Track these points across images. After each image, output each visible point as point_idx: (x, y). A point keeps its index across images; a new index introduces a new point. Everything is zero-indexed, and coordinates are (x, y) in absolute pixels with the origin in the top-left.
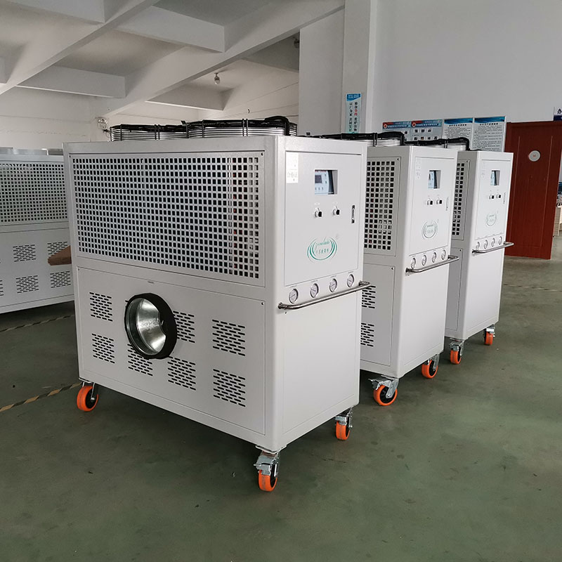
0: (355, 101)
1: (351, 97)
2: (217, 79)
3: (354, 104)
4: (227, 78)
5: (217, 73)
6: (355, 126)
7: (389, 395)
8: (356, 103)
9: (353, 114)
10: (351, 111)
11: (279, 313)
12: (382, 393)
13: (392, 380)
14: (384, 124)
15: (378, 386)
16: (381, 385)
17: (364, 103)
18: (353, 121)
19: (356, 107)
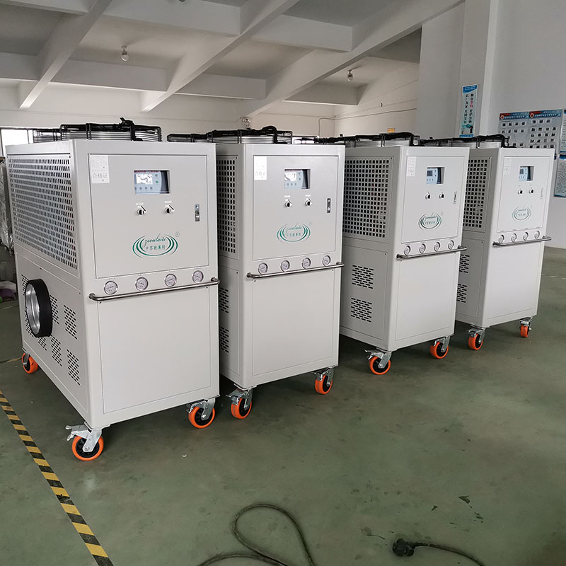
0: (471, 92)
1: (466, 90)
2: (350, 76)
3: (470, 95)
4: (360, 75)
5: (350, 71)
6: (471, 118)
7: (381, 365)
8: (472, 95)
9: (469, 106)
10: (467, 103)
11: (247, 280)
12: (375, 363)
13: (384, 353)
14: (501, 115)
15: (371, 357)
16: (374, 356)
17: (480, 94)
18: (468, 112)
19: (472, 99)
